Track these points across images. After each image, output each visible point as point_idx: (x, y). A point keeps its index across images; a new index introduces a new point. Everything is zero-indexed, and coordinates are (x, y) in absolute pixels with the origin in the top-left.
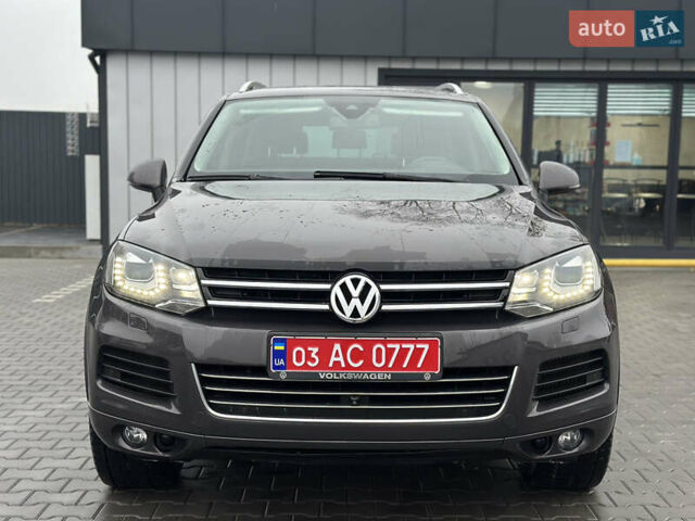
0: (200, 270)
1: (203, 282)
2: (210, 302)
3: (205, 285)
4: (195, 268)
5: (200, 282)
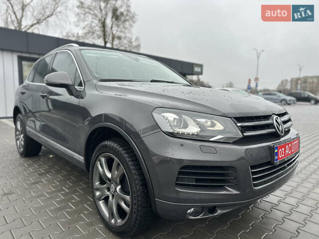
0: (233, 119)
2: (245, 134)
4: (230, 118)
5: (237, 125)
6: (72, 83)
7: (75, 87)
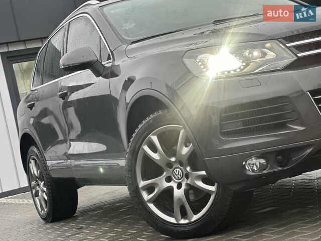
0: (281, 40)
1: (288, 45)
2: (299, 55)
3: (290, 47)
4: (277, 39)
5: (287, 46)
6: (96, 59)
7: (103, 63)
